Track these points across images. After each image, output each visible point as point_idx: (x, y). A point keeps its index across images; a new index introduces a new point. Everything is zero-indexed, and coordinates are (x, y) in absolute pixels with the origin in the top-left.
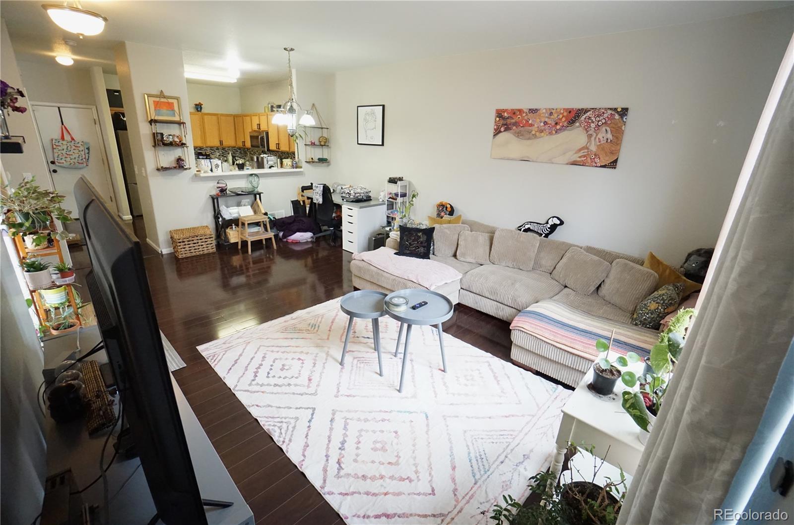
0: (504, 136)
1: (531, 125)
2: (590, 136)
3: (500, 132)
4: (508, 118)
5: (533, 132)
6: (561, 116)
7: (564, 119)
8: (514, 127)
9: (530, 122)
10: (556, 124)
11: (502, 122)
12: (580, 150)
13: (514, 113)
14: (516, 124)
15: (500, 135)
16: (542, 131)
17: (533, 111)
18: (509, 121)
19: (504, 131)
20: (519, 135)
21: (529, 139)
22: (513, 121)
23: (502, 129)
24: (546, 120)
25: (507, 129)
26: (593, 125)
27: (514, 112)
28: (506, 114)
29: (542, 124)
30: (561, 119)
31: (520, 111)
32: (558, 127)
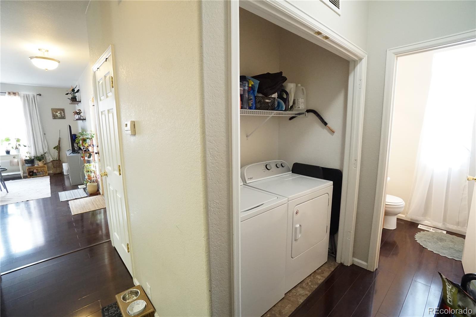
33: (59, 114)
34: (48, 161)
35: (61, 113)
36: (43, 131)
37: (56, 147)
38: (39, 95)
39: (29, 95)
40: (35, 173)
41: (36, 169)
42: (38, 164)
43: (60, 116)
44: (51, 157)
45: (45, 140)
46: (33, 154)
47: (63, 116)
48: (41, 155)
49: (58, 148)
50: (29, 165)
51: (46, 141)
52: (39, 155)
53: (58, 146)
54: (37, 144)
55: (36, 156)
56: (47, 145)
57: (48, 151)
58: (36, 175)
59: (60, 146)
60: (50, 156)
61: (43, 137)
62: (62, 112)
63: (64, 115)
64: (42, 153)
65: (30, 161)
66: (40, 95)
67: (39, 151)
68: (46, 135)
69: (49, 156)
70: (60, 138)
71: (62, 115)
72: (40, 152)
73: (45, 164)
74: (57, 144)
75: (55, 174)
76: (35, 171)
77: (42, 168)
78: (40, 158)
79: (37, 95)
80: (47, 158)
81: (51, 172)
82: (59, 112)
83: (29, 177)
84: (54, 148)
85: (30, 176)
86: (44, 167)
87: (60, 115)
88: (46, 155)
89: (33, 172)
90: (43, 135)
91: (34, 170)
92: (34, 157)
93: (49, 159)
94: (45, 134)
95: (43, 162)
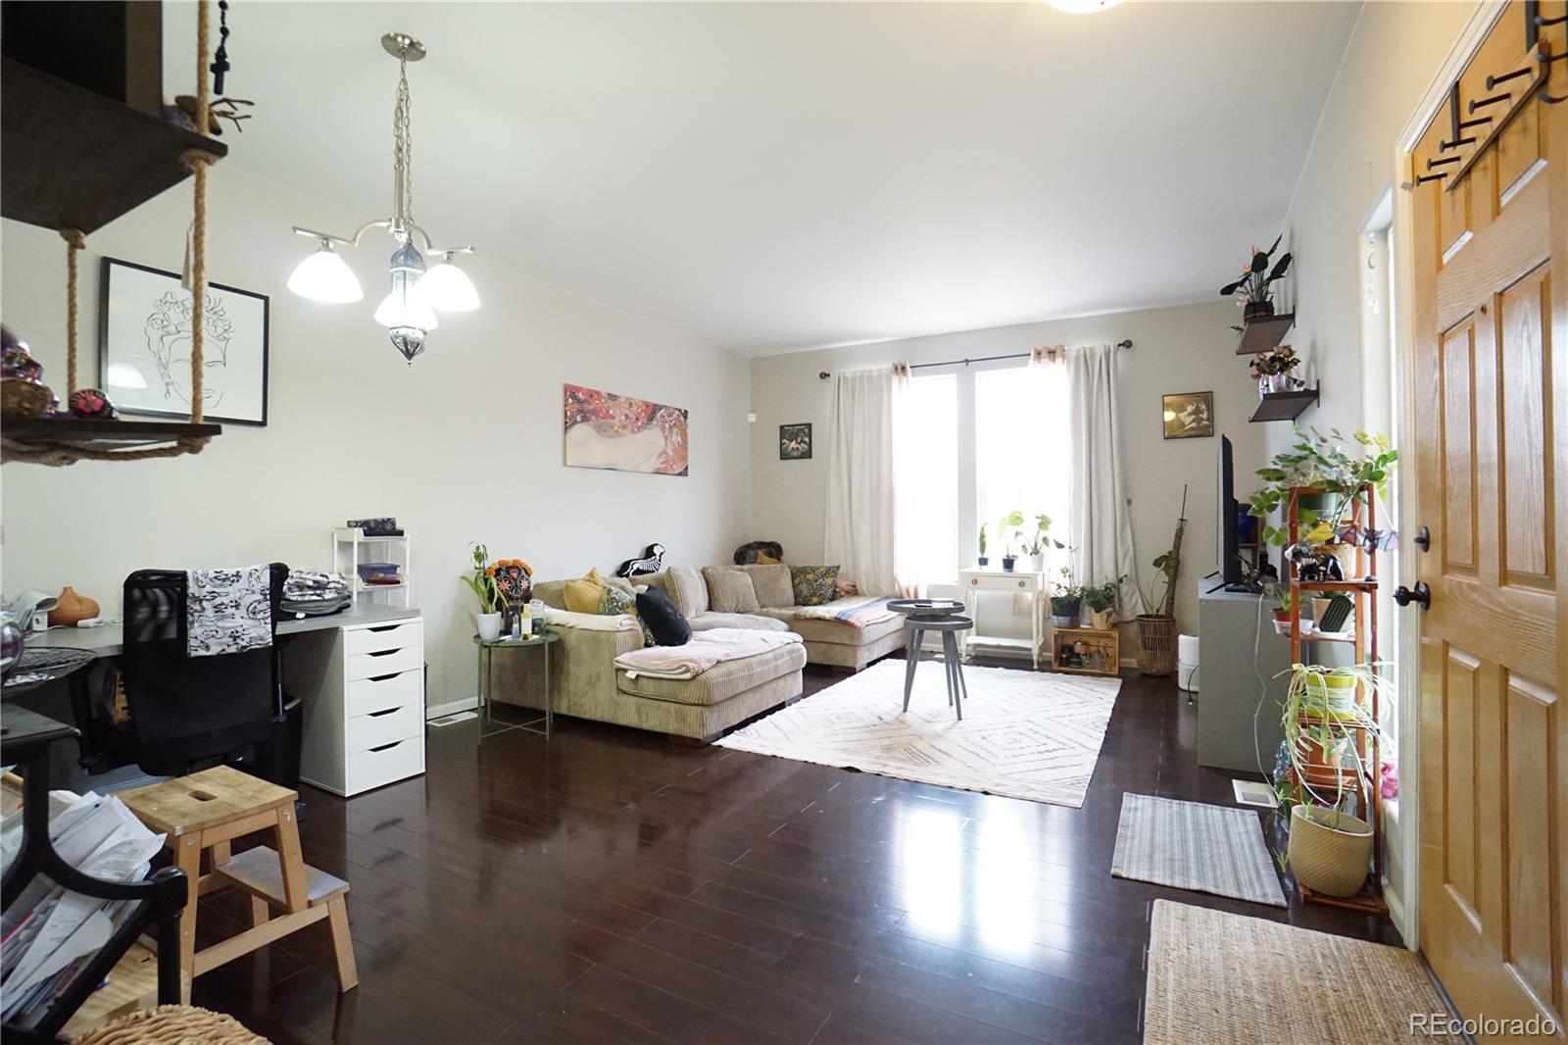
0: (581, 430)
1: (612, 417)
2: (666, 438)
3: (576, 422)
4: (584, 402)
5: (616, 428)
6: (640, 410)
7: (643, 414)
8: (593, 418)
9: (611, 412)
10: (637, 419)
11: (576, 406)
12: (660, 455)
13: (591, 396)
14: (594, 412)
15: (577, 427)
16: (624, 427)
17: (613, 397)
18: (586, 406)
19: (582, 421)
20: (599, 429)
21: (611, 437)
22: (591, 407)
23: (579, 418)
24: (627, 412)
25: (585, 419)
26: (667, 425)
27: (592, 394)
28: (580, 395)
29: (624, 418)
30: (640, 414)
31: (598, 393)
32: (639, 424)
33: (1190, 414)
34: (1128, 615)
35: (1197, 412)
36: (1125, 489)
37: (1163, 558)
38: (1123, 345)
39: (1092, 349)
40: (1078, 655)
41: (1087, 639)
42: (1093, 621)
43: (1194, 425)
44: (1140, 600)
45: (1128, 525)
46: (1080, 580)
47: (1205, 423)
48: (1106, 588)
49: (1171, 563)
50: (1064, 620)
51: (1130, 534)
52: (1099, 586)
53: (1170, 552)
54: (1100, 539)
55: (1088, 588)
56: (1131, 547)
57: (1134, 573)
58: (1080, 664)
59: (1178, 555)
60: (1138, 592)
61: (1122, 518)
62: (1204, 407)
63: (1211, 418)
64: (1112, 579)
65: (1067, 607)
66: (1128, 344)
67: (1101, 572)
68: (1132, 506)
69: (1134, 593)
70: (1182, 520)
71: (1202, 419)
72: (1105, 576)
73: (1115, 626)
74: (1167, 547)
75: (1144, 675)
76: (1079, 648)
77: (1102, 642)
78: (1103, 599)
79: (1119, 345)
80: (1126, 599)
81: (1133, 663)
82: (1190, 408)
83: (1055, 666)
84: (1157, 563)
85: (1060, 665)
86: (1109, 637)
87: (1193, 421)
88: (1124, 588)
89: (1071, 649)
90: (1123, 501)
91: (1075, 643)
92: (1083, 589)
93: (1133, 606)
94: (1129, 502)
95: (1109, 614)
